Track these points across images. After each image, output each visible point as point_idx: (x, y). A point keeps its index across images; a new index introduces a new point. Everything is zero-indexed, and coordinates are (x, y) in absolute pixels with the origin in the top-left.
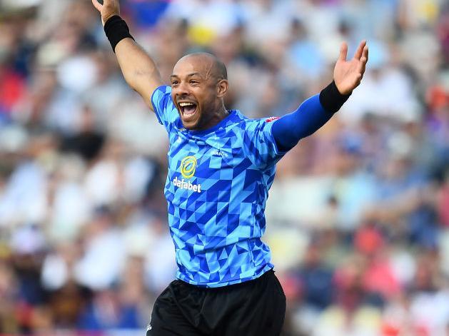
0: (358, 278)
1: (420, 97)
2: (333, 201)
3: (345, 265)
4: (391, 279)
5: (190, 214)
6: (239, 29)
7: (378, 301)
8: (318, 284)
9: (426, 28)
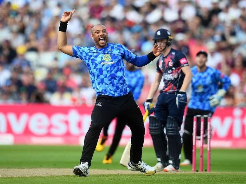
0: (64, 83)
1: (83, 27)
2: (56, 59)
3: (60, 79)
4: (74, 83)
5: (111, 71)
6: (27, 5)
7: (70, 90)
8: (52, 85)
9: (85, 5)
